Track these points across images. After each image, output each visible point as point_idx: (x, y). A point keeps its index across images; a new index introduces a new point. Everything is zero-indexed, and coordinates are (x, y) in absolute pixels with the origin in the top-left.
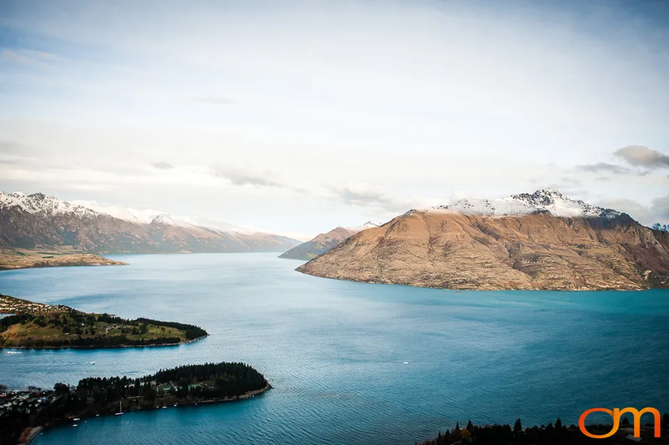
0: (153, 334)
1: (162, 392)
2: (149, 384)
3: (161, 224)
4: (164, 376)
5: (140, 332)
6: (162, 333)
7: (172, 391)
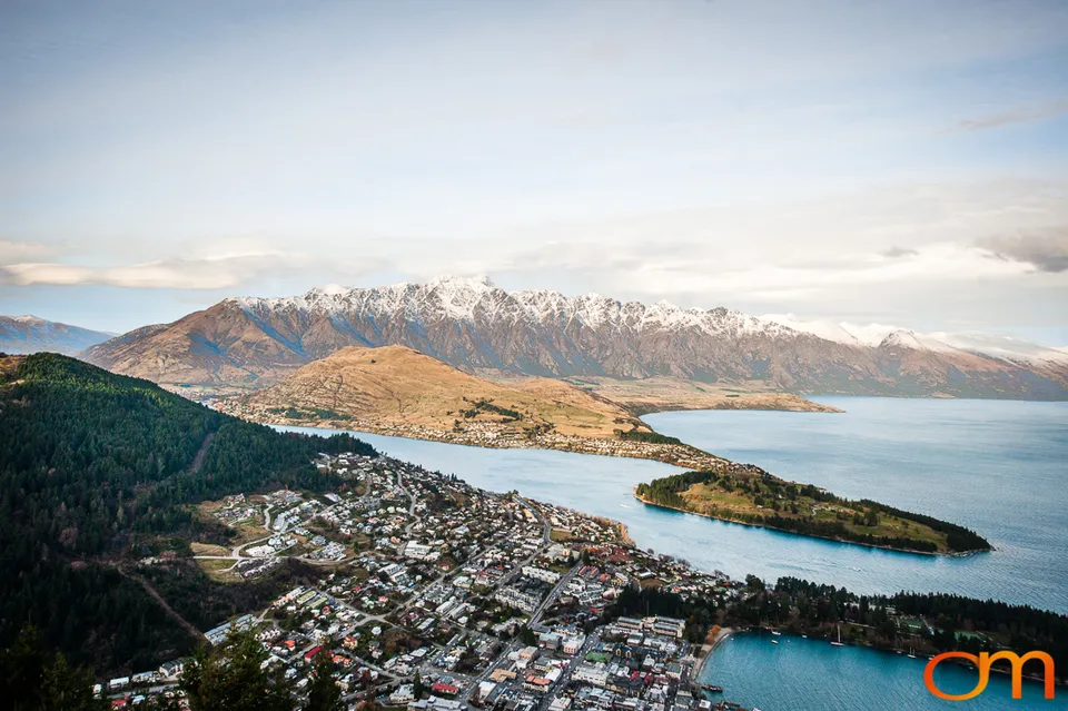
0: (888, 529)
1: (906, 629)
2: (884, 610)
3: (897, 348)
4: (908, 603)
5: (866, 521)
6: (903, 530)
7: (923, 633)
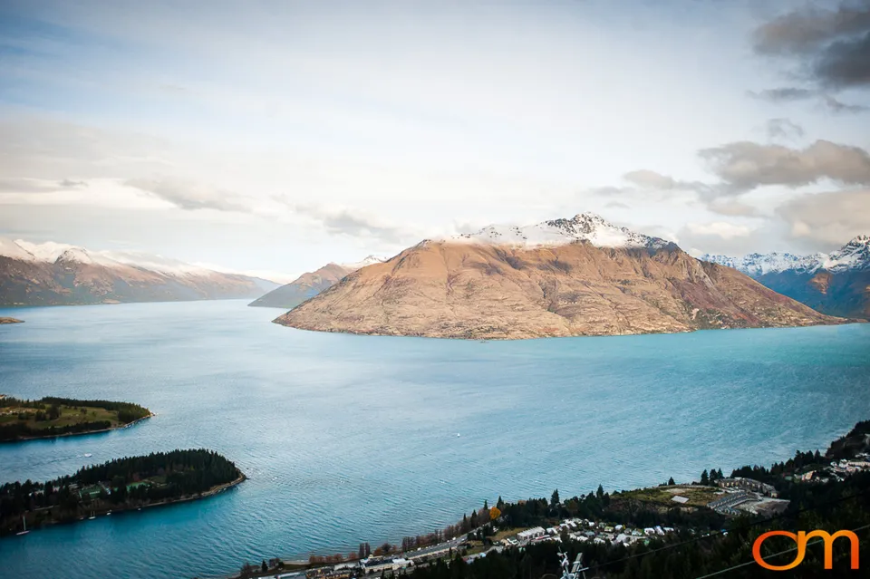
0: (69, 418)
1: (87, 498)
2: (67, 488)
3: (72, 263)
4: (89, 476)
5: (48, 416)
6: (83, 416)
7: (102, 495)
